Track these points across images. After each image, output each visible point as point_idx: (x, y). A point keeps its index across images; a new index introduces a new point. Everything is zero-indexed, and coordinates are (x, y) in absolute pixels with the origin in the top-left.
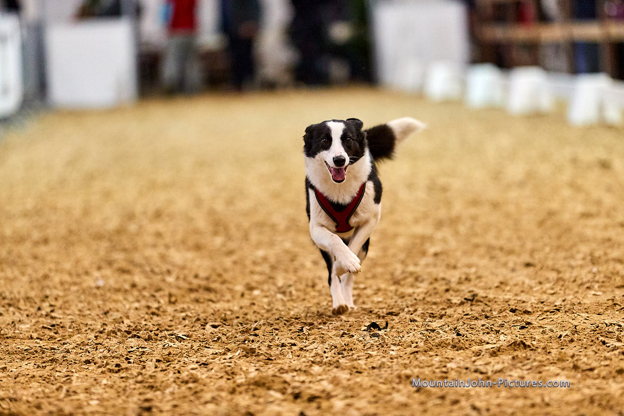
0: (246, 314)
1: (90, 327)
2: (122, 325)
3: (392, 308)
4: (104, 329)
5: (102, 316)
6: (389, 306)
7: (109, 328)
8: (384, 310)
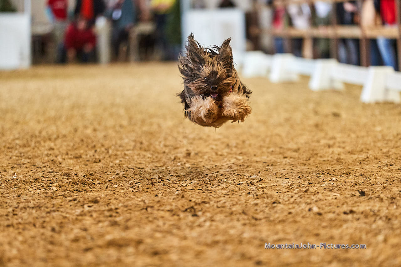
0: (110, 200)
1: (9, 204)
2: (29, 204)
3: (205, 199)
4: (18, 206)
5: (16, 198)
6: (202, 198)
7: (21, 205)
8: (200, 200)
